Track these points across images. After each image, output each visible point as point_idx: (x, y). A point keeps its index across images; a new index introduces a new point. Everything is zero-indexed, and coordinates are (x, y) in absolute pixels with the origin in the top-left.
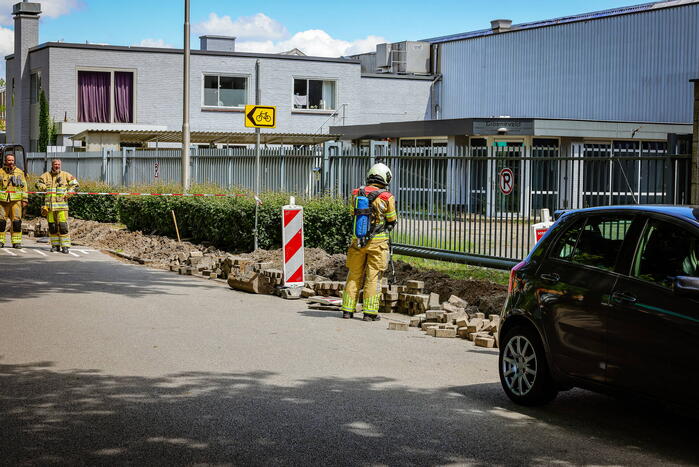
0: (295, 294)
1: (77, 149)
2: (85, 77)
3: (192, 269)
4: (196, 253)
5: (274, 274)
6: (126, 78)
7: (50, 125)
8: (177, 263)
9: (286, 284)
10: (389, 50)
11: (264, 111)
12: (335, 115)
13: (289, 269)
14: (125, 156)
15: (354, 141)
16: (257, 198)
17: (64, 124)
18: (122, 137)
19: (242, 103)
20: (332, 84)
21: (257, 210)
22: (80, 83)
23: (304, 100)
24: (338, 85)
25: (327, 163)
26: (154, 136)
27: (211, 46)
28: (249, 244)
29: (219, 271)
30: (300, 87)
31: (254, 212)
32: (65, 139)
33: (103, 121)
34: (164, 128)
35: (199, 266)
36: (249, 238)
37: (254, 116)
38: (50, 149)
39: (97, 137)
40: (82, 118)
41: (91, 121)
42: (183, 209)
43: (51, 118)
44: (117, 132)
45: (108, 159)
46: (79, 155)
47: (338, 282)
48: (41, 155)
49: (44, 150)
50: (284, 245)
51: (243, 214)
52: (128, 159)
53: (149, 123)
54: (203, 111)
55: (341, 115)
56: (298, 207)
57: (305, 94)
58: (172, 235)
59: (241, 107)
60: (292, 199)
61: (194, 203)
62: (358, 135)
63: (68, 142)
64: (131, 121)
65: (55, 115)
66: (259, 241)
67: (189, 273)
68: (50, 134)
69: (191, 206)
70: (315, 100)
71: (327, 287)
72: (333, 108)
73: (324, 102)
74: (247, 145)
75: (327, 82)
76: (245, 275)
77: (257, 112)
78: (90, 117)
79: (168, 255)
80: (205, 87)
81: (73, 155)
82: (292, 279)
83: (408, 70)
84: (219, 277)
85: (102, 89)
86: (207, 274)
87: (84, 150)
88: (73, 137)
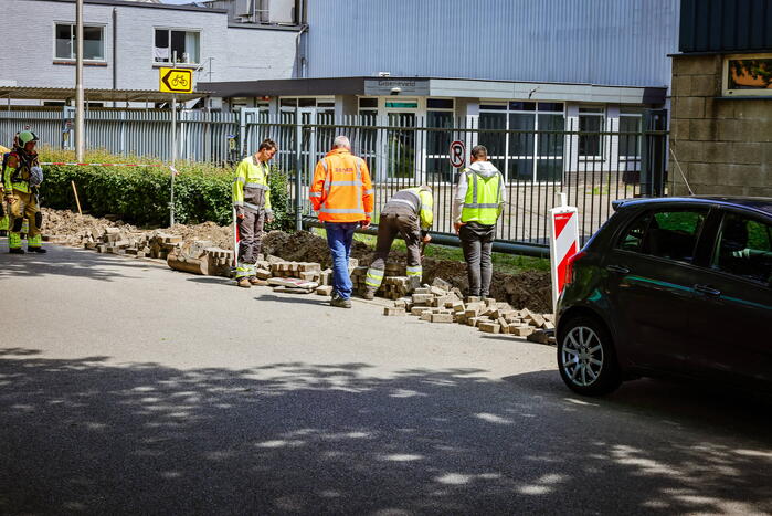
3: (112, 246)
4: (112, 230)
5: (217, 253)
8: (91, 240)
11: (181, 74)
12: (201, 69)
15: (224, 99)
16: (173, 169)
19: (98, 56)
20: (196, 35)
21: (173, 181)
23: (166, 52)
24: (203, 37)
25: (243, 130)
26: (7, 92)
28: (163, 218)
29: (147, 250)
30: (161, 38)
31: (170, 182)
34: (12, 84)
35: (118, 244)
36: (163, 212)
42: (82, 179)
51: (158, 186)
54: (54, 64)
55: (206, 69)
57: (167, 46)
58: (75, 210)
59: (96, 60)
61: (94, 172)
62: (229, 92)
66: (175, 215)
67: (109, 252)
69: (90, 176)
70: (178, 52)
71: (286, 268)
72: (197, 62)
73: (187, 55)
74: (104, 102)
75: (190, 33)
76: (189, 255)
79: (76, 231)
80: (57, 37)
83: (271, 20)
84: (147, 256)
86: (135, 253)
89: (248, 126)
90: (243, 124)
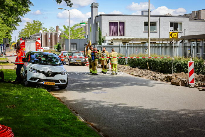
0: (193, 86)
1: (110, 44)
2: (111, 24)
3: (157, 79)
4: (157, 74)
5: (184, 80)
6: (122, 24)
7: (102, 37)
8: (151, 77)
9: (189, 83)
10: (196, 13)
11: (175, 33)
12: (182, 32)
13: (190, 79)
14: (126, 46)
15: (188, 40)
16: (173, 58)
17: (106, 37)
18: (123, 40)
19: (155, 30)
20: (181, 23)
21: (173, 62)
22: (110, 25)
23: (172, 28)
24: (183, 24)
26: (132, 40)
27: (145, 14)
28: (170, 71)
29: (166, 79)
30: (171, 25)
31: (172, 62)
32: (106, 41)
33: (116, 36)
34: (133, 38)
35: (158, 78)
36: (171, 70)
37: (172, 35)
38: (103, 44)
39: (116, 40)
40: (110, 35)
41: (113, 36)
42: (149, 61)
43: (102, 35)
44: (122, 39)
45: (121, 47)
46: (112, 46)
47: (203, 83)
48: (100, 46)
49: (100, 44)
50: (189, 72)
51: (169, 63)
52: (127, 47)
53: (129, 36)
54: (144, 32)
55: (184, 32)
56: (193, 62)
57: (173, 27)
58: (148, 69)
59: (155, 31)
60: (191, 59)
61: (153, 60)
62: (189, 38)
63: (107, 42)
64: (124, 36)
65: (103, 35)
66: (174, 70)
67: (156, 80)
68: (102, 40)
69: (152, 60)
70: (176, 28)
71: (202, 84)
72: (181, 30)
73: (178, 29)
74: (156, 42)
75: (179, 23)
76: (177, 81)
77: (173, 34)
78: (112, 34)
79: (148, 75)
80: (145, 25)
81: (109, 46)
82: (191, 82)
83: (201, 19)
84: (166, 81)
85: (116, 27)
86: (162, 80)
87: (113, 44)
88: (109, 40)
89: (193, 47)
90: (192, 46)
